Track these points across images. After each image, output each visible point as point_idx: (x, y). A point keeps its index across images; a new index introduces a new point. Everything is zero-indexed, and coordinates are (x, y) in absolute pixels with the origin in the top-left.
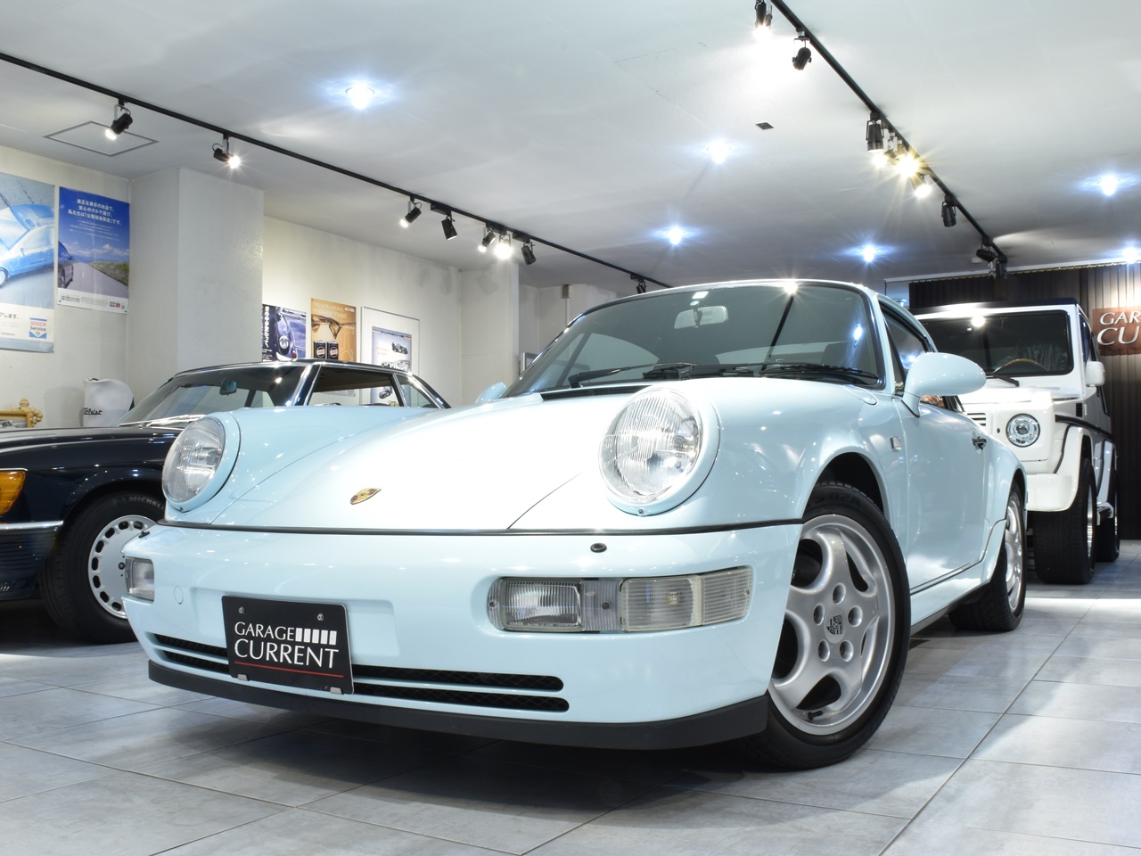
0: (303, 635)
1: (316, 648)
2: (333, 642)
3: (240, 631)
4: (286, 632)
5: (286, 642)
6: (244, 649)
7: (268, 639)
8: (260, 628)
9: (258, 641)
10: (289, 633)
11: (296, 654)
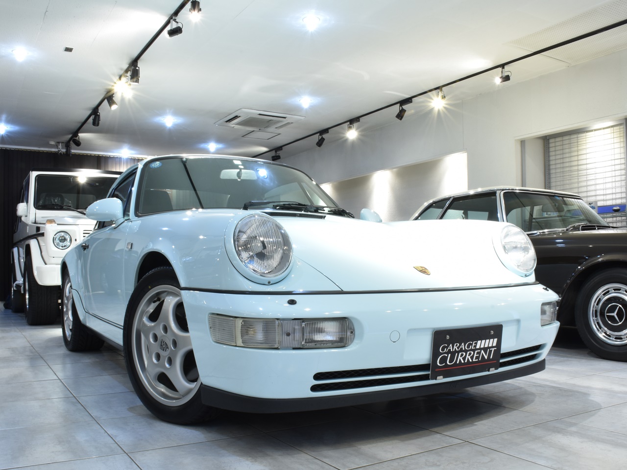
0: (481, 344)
1: (485, 349)
2: (495, 344)
3: (443, 350)
4: (472, 344)
5: (471, 350)
6: (444, 360)
7: (461, 350)
8: (457, 345)
9: (453, 354)
10: (473, 345)
11: (475, 355)
